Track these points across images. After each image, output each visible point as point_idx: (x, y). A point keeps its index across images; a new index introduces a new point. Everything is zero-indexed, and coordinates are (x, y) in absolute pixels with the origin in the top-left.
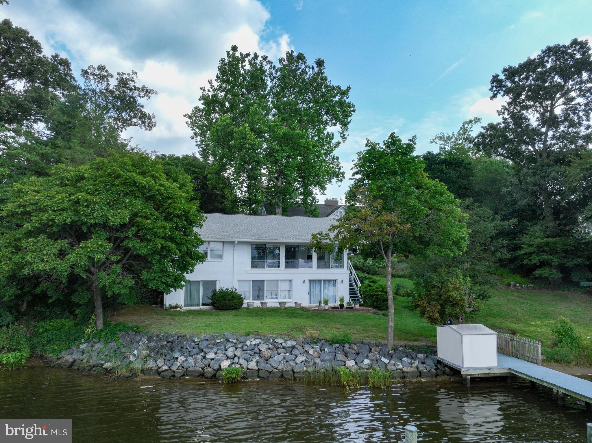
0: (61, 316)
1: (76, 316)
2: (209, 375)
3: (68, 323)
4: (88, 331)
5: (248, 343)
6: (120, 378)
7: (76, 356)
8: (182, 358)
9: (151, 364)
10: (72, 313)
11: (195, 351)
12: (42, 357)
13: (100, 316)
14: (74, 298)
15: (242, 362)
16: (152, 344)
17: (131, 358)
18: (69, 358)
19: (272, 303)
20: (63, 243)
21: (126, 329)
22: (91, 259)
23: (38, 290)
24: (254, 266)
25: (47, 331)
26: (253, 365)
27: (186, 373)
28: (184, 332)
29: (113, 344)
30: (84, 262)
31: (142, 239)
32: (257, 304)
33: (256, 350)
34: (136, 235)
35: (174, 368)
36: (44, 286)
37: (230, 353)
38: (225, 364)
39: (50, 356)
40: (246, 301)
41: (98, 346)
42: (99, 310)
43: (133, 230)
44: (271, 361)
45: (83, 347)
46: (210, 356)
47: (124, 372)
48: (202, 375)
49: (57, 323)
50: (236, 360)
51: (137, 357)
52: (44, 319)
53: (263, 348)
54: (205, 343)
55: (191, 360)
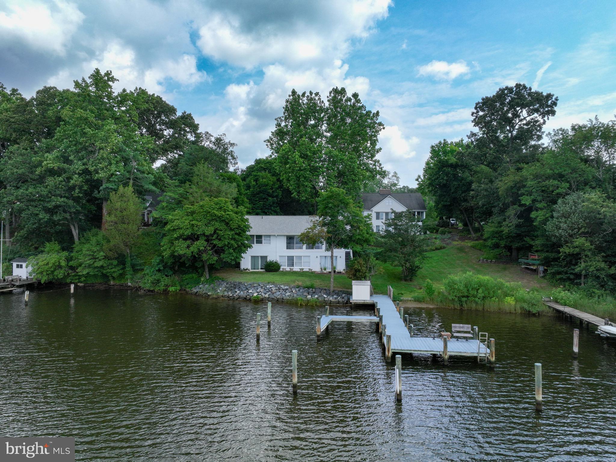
0: (192, 273)
1: (198, 273)
2: (248, 299)
3: (195, 276)
4: (202, 279)
5: (268, 287)
6: (213, 298)
7: (197, 290)
8: (239, 292)
9: (226, 293)
10: (197, 271)
11: (244, 289)
12: (185, 290)
13: (208, 273)
14: (196, 264)
15: (263, 294)
16: (228, 286)
17: (219, 291)
18: (195, 291)
19: (296, 268)
20: (188, 242)
21: (218, 279)
22: (199, 249)
23: (181, 261)
24: (288, 248)
25: (187, 279)
26: (267, 296)
27: (239, 297)
28: (242, 281)
29: (212, 285)
30: (196, 250)
31: (220, 240)
32: (288, 269)
33: (270, 290)
34: (217, 238)
35: (235, 295)
36: (183, 259)
37: (258, 291)
38: (255, 295)
39: (188, 290)
40: (282, 267)
41: (207, 286)
42: (207, 270)
43: (215, 236)
44: (275, 295)
45: (200, 286)
46: (250, 291)
47: (215, 296)
48: (245, 299)
49: (190, 275)
50: (260, 293)
51: (221, 291)
52: (185, 274)
53: (274, 289)
54: (249, 286)
55: (242, 292)
